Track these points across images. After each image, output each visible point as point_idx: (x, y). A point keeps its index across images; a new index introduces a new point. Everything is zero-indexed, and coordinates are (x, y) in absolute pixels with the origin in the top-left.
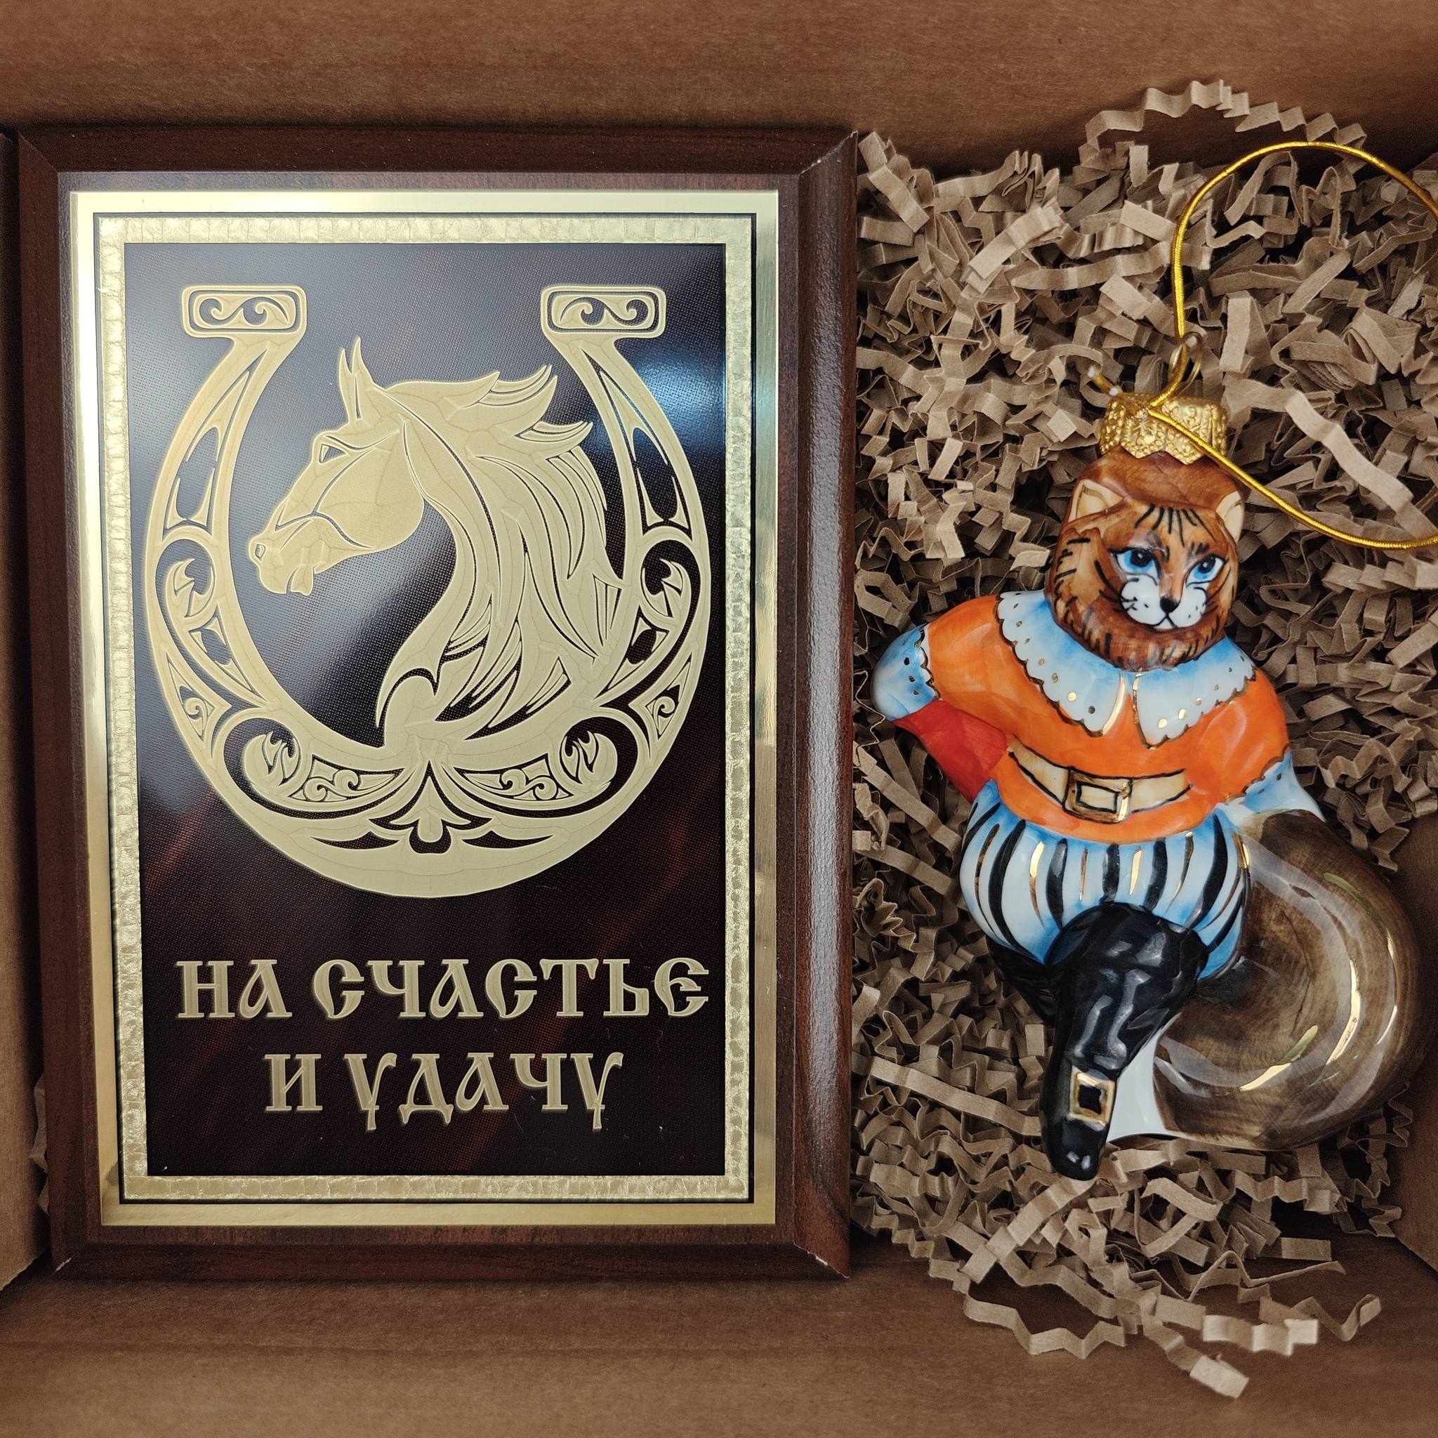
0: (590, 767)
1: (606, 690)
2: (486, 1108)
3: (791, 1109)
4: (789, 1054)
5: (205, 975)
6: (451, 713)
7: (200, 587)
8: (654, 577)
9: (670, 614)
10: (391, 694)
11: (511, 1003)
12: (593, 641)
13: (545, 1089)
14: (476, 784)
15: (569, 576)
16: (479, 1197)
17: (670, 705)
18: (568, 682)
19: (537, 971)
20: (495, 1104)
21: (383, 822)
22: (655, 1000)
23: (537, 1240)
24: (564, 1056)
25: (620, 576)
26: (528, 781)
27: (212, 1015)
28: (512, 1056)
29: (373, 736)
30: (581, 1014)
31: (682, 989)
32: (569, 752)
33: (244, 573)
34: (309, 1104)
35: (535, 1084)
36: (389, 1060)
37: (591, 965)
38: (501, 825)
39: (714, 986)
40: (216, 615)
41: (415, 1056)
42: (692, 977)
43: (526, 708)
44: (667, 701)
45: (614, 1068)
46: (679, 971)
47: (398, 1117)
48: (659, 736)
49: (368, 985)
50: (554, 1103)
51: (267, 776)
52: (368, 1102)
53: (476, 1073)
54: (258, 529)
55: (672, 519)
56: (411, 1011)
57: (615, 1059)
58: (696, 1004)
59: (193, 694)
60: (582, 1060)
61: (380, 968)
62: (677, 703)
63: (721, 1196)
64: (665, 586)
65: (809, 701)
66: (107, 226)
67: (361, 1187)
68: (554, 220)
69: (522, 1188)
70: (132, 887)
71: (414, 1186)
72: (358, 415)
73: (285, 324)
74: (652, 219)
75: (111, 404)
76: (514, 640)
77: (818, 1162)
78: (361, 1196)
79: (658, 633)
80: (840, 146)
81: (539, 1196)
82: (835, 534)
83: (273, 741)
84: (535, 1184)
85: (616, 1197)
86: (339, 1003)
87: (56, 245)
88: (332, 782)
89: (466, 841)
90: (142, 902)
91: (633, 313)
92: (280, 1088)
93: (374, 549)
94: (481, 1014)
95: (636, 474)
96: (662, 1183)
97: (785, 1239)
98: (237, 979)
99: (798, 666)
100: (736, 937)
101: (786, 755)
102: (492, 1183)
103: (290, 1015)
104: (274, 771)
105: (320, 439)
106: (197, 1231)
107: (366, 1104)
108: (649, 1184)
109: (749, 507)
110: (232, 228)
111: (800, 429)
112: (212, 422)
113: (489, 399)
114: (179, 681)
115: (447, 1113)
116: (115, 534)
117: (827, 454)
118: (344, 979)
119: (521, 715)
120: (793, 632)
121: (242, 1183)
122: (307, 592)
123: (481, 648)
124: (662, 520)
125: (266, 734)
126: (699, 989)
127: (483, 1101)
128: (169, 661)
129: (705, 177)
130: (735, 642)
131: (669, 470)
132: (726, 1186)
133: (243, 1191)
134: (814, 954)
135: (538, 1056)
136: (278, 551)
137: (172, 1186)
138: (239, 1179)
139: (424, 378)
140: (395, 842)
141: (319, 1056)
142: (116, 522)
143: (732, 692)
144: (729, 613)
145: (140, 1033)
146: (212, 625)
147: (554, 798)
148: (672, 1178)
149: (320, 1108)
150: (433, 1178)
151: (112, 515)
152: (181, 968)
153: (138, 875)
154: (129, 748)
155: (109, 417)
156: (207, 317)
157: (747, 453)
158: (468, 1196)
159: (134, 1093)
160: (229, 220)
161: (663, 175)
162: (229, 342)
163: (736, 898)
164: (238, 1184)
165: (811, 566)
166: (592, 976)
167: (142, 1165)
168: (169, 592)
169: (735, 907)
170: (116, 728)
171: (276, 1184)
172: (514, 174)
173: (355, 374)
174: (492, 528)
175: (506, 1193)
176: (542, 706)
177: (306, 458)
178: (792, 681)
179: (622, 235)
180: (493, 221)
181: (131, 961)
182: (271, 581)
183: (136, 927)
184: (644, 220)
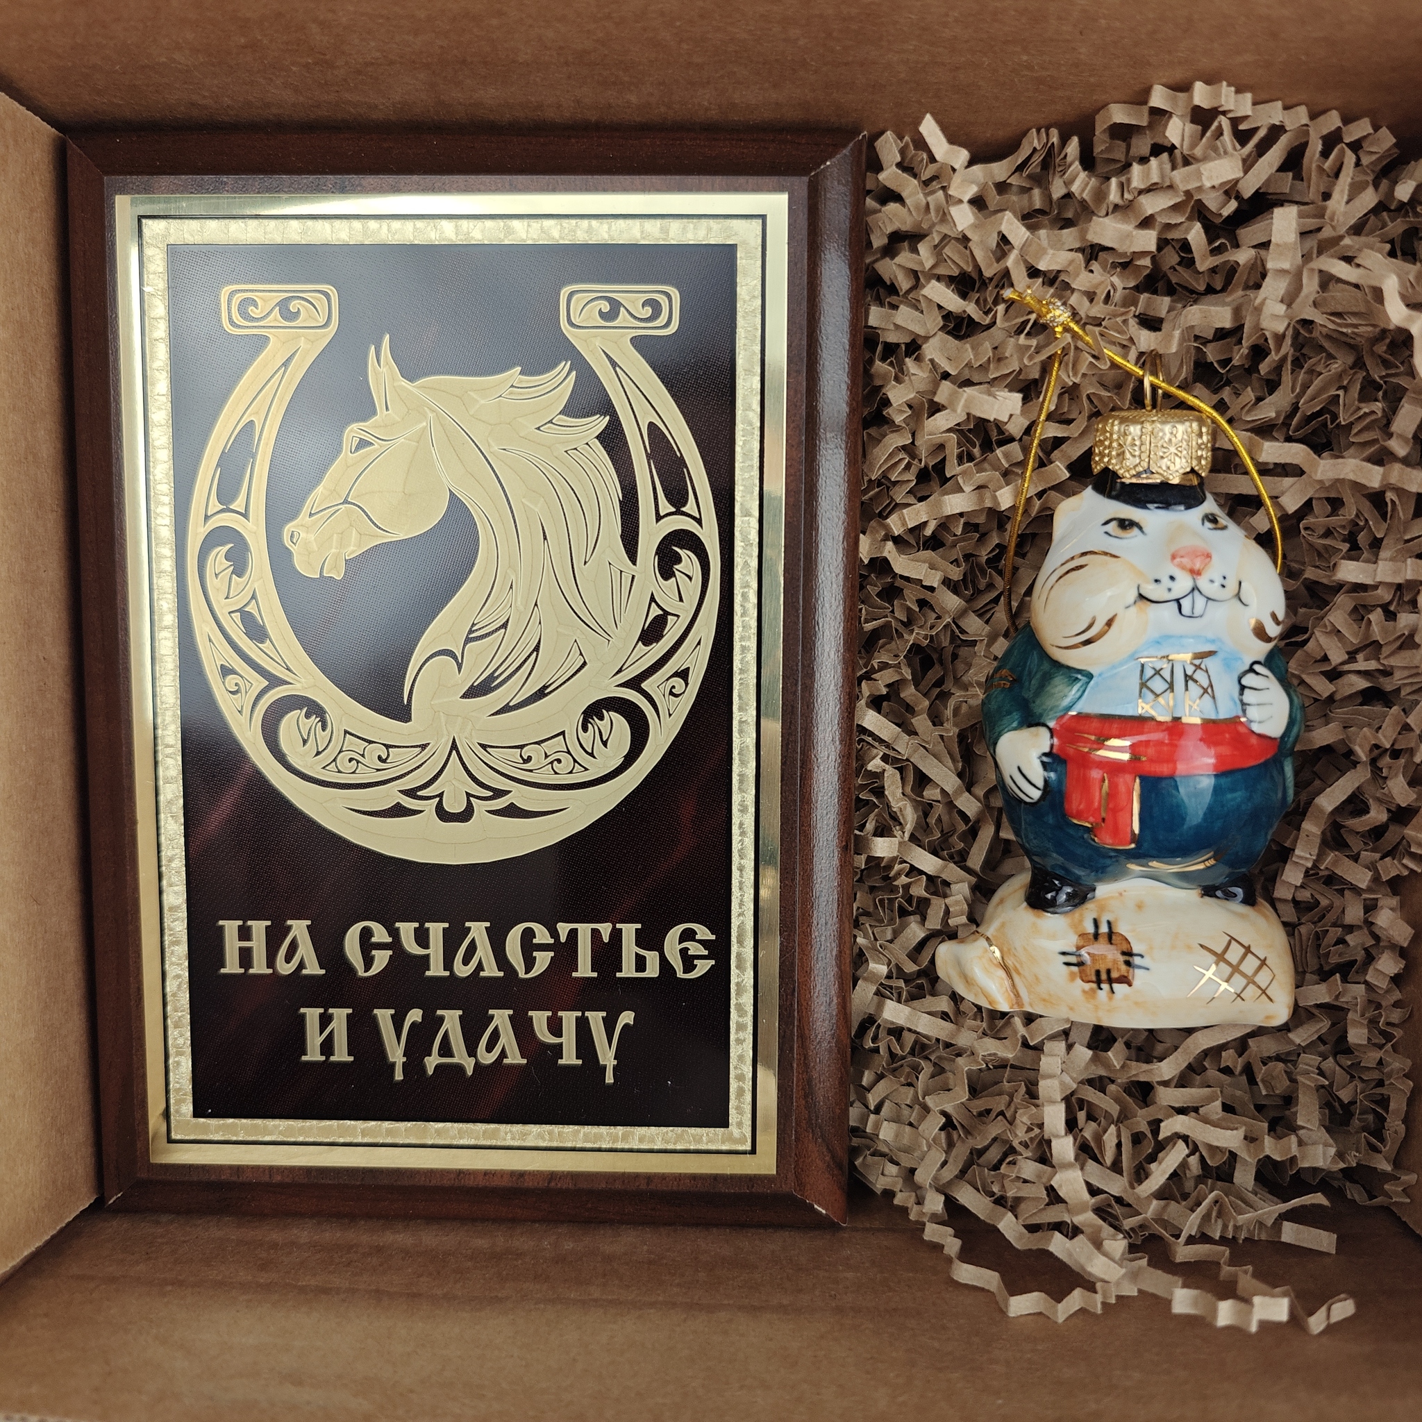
0: (605, 744)
1: (620, 671)
2: (506, 1061)
3: (792, 1067)
4: (791, 1016)
5: (245, 934)
6: (473, 692)
7: (239, 570)
8: (667, 563)
9: (681, 600)
10: (418, 673)
11: (530, 963)
12: (608, 624)
13: (561, 1045)
14: (499, 758)
15: (585, 563)
16: (499, 1143)
17: (681, 686)
18: (585, 664)
19: (554, 933)
20: (514, 1058)
21: (411, 793)
22: (664, 962)
23: (553, 1184)
24: (579, 1014)
25: (634, 563)
26: (546, 756)
27: (251, 971)
28: (530, 1013)
29: (402, 713)
30: (595, 975)
31: (690, 953)
32: (585, 729)
33: (280, 558)
34: (341, 1055)
35: (553, 1040)
36: (415, 1015)
37: (605, 929)
38: (521, 797)
39: (720, 950)
40: (254, 597)
41: (439, 1012)
42: (700, 941)
43: (545, 687)
44: (678, 682)
45: (626, 1025)
46: (688, 935)
47: (423, 1068)
48: (670, 715)
49: (395, 945)
50: (570, 1058)
51: (301, 749)
52: (396, 1054)
53: (496, 1031)
54: (293, 516)
55: (684, 509)
56: (436, 969)
57: (627, 1018)
58: (703, 967)
59: (233, 672)
60: (596, 1018)
61: (407, 929)
62: (687, 684)
63: (724, 1147)
64: (677, 572)
65: (813, 683)
66: (151, 227)
67: (389, 1132)
68: (573, 222)
69: (540, 1136)
70: (177, 851)
71: (438, 1132)
72: (387, 409)
73: (317, 321)
74: (666, 221)
75: (156, 397)
76: (534, 623)
77: (817, 1117)
78: (389, 1140)
79: (669, 617)
80: (849, 148)
81: (555, 1144)
82: (841, 523)
83: (307, 716)
84: (550, 1133)
85: (627, 1146)
86: (368, 962)
87: (103, 246)
88: (363, 756)
89: (488, 811)
90: (186, 866)
91: (648, 311)
92: (314, 1039)
93: (402, 536)
94: (501, 974)
95: (650, 466)
96: (670, 1134)
97: (785, 1188)
98: (275, 937)
99: (803, 650)
100: (741, 904)
101: (790, 734)
102: (510, 1131)
103: (323, 972)
104: (308, 745)
105: (351, 431)
106: (238, 1169)
107: (394, 1054)
108: (658, 1134)
109: (757, 498)
110: (268, 229)
111: (807, 423)
112: (250, 415)
113: (511, 393)
114: (220, 660)
115: (469, 1065)
116: (160, 521)
117: (833, 446)
118: (373, 940)
119: (541, 693)
120: (798, 616)
121: (279, 1125)
122: (339, 576)
123: (503, 630)
124: (674, 510)
125: (301, 709)
126: (706, 953)
127: (503, 1054)
128: (210, 640)
129: (718, 179)
130: (744, 627)
131: (682, 462)
132: (731, 1139)
133: (280, 1133)
134: (815, 922)
135: (555, 1014)
136: (312, 537)
137: (216, 1127)
138: (277, 1122)
139: (451, 374)
140: (422, 811)
141: (350, 1011)
142: (159, 510)
143: (740, 674)
144: (738, 599)
145: (186, 986)
146: (250, 606)
147: (571, 772)
148: (679, 1130)
149: (351, 1059)
150: (456, 1125)
151: (158, 503)
152: (222, 927)
153: (182, 840)
154: (174, 722)
155: (153, 410)
156: (245, 315)
157: (757, 446)
158: (488, 1143)
159: (181, 1041)
160: (266, 222)
161: (677, 177)
162: (267, 338)
163: (741, 869)
164: (276, 1127)
165: (816, 554)
166: (606, 939)
167: (188, 1108)
168: (210, 576)
169: (741, 876)
170: (162, 703)
171: (311, 1128)
172: (535, 177)
173: (384, 369)
174: (513, 516)
175: (524, 1140)
176: (560, 686)
177: (339, 452)
178: (797, 665)
179: (638, 235)
180: (516, 224)
181: (175, 920)
182: (305, 566)
183: (182, 888)
184: (658, 222)
